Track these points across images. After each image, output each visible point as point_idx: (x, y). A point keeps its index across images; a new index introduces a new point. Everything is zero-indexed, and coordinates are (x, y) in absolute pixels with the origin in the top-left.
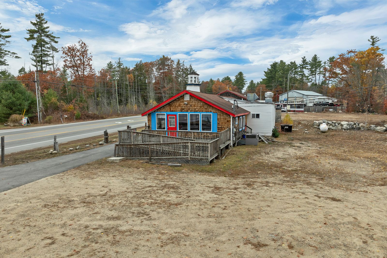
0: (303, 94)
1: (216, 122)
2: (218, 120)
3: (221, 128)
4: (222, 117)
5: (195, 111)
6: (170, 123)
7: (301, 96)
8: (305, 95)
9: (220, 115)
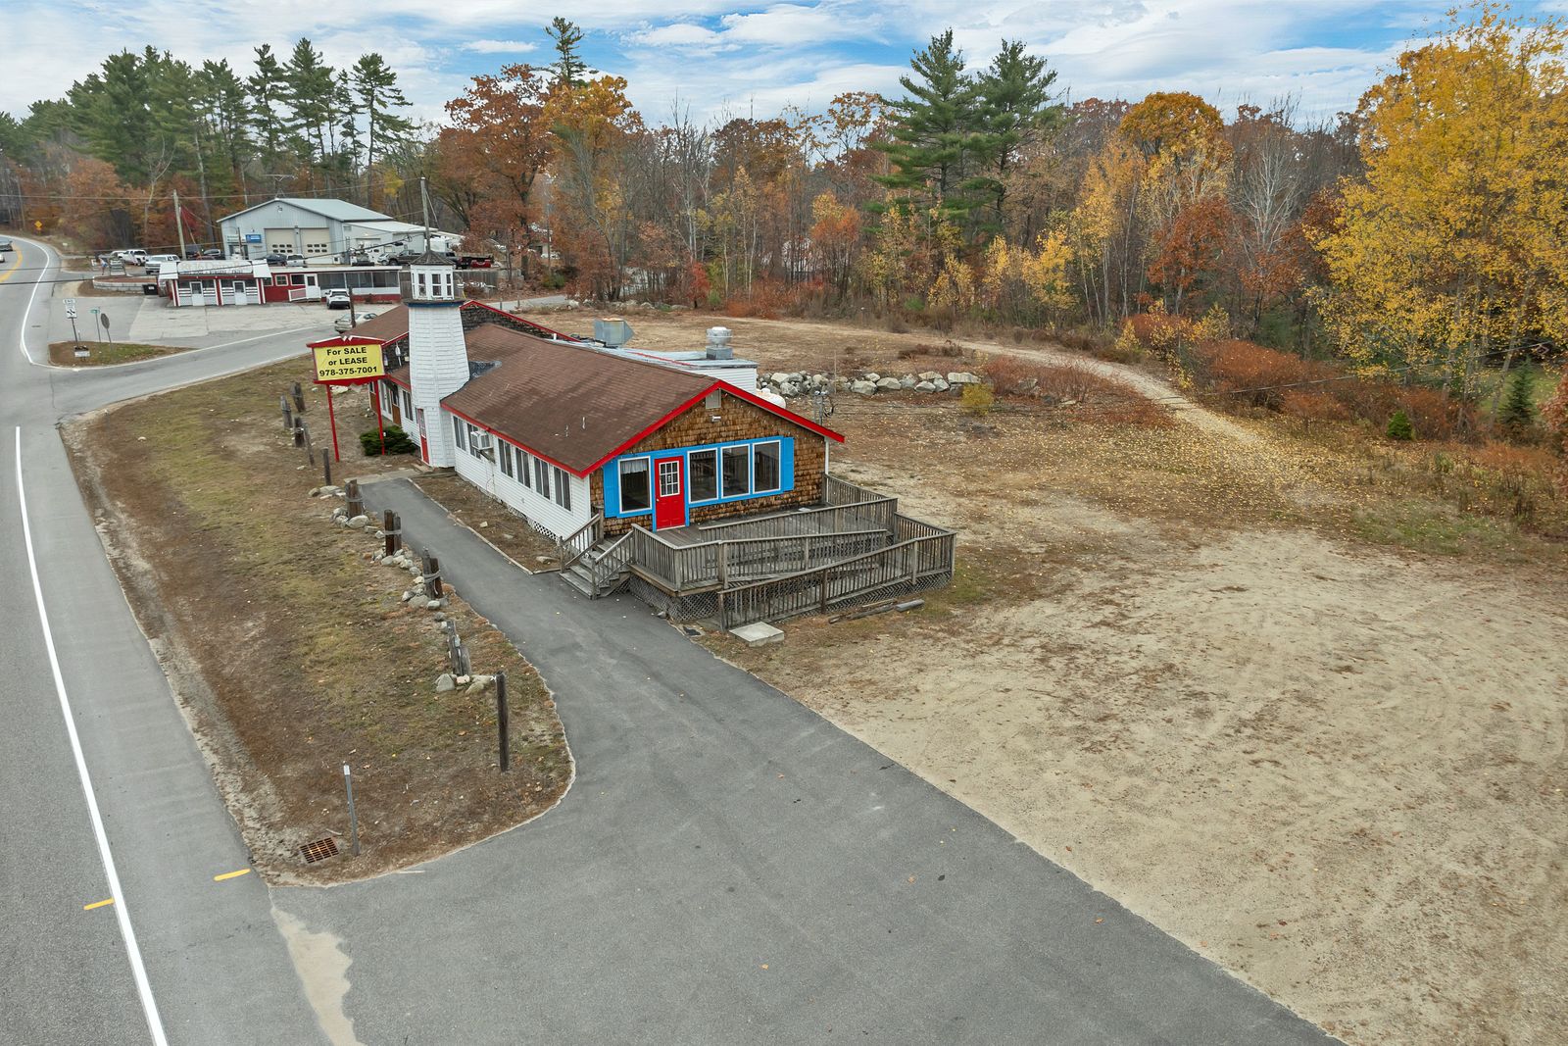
0: (328, 218)
1: (791, 462)
2: (796, 455)
3: (803, 475)
4: (805, 446)
5: (737, 439)
6: (663, 482)
7: (323, 223)
8: (337, 220)
9: (800, 440)
